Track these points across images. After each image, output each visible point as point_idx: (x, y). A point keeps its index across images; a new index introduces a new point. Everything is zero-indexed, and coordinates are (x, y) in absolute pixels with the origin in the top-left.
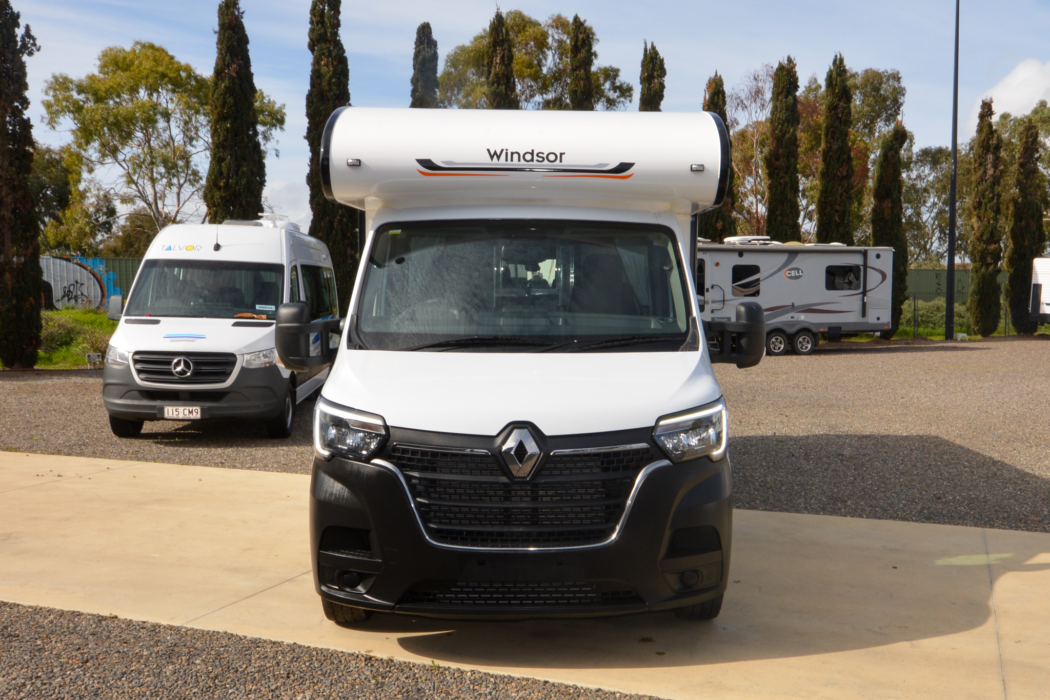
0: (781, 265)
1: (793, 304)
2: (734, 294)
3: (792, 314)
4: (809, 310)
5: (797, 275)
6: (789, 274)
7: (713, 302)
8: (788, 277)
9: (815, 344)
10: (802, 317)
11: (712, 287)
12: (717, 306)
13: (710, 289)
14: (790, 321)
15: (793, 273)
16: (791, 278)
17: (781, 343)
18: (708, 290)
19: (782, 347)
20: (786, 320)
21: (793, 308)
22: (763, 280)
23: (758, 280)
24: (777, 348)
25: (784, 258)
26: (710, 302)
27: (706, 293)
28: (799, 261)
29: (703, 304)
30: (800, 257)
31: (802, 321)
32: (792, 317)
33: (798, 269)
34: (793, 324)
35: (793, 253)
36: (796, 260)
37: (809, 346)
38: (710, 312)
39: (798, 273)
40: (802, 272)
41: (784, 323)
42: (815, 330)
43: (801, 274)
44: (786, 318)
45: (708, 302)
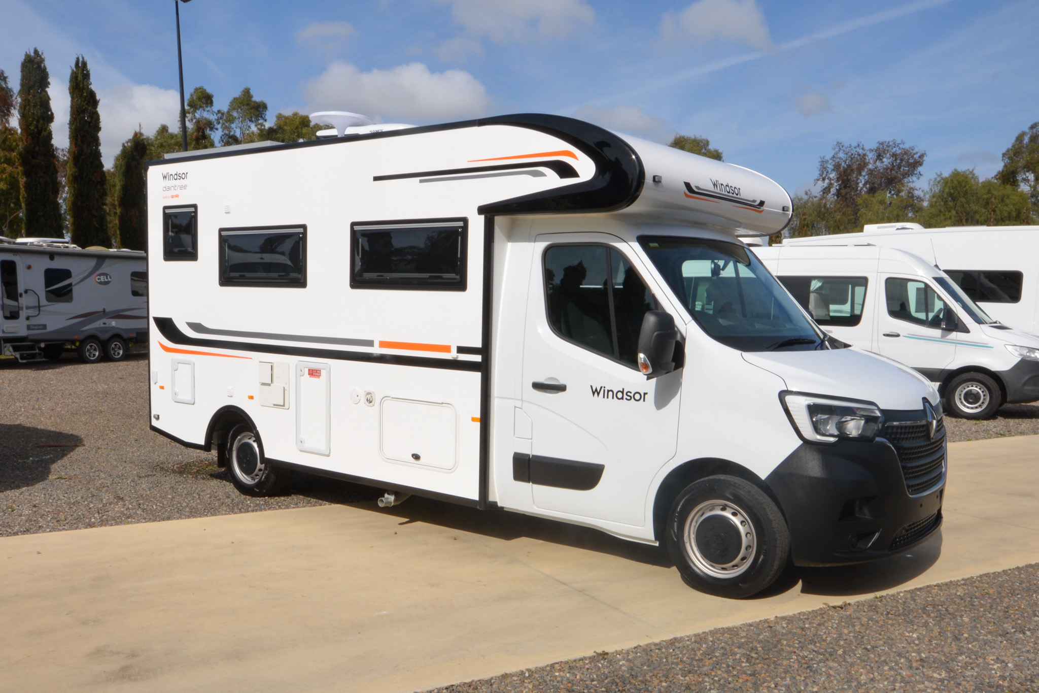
0: (90, 270)
1: (104, 309)
2: (48, 299)
3: (104, 320)
4: (118, 315)
5: (106, 280)
6: (98, 279)
7: (28, 308)
8: (98, 282)
9: (126, 350)
10: (114, 323)
11: (26, 292)
12: (31, 312)
13: (24, 294)
14: (102, 328)
15: (102, 279)
16: (101, 283)
17: (95, 350)
18: (21, 295)
19: (97, 354)
20: (98, 326)
21: (104, 314)
22: (75, 285)
23: (70, 285)
24: (92, 355)
25: (92, 263)
26: (24, 308)
27: (20, 299)
28: (107, 267)
29: (17, 310)
30: (107, 262)
31: (113, 327)
32: (104, 324)
33: (106, 275)
34: (104, 330)
35: (101, 258)
36: (104, 265)
37: (121, 352)
38: (25, 320)
39: (107, 278)
40: (110, 278)
41: (97, 329)
42: (125, 336)
43: (109, 280)
44: (98, 324)
45: (22, 309)
